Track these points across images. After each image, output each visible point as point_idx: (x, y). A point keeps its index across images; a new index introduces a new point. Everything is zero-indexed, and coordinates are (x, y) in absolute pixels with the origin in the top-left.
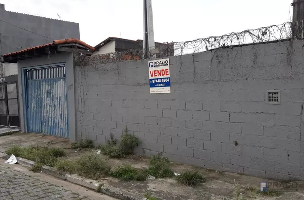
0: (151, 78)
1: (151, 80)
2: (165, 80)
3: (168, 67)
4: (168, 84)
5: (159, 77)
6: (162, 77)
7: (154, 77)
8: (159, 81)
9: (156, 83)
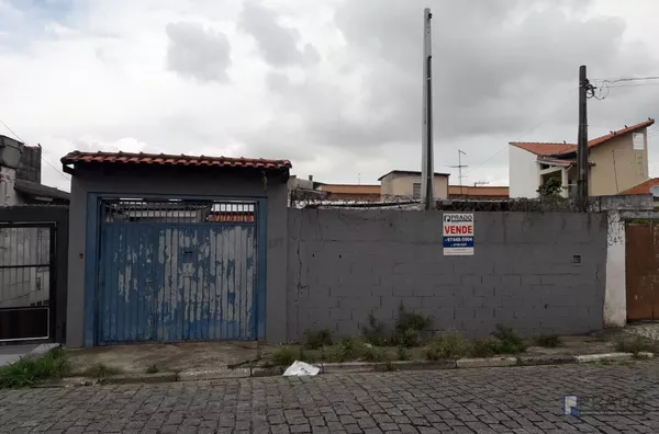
0: (445, 234)
1: (446, 238)
2: (466, 239)
3: (472, 224)
4: (470, 244)
5: (458, 234)
6: (462, 235)
7: (450, 234)
8: (459, 240)
9: (453, 242)
